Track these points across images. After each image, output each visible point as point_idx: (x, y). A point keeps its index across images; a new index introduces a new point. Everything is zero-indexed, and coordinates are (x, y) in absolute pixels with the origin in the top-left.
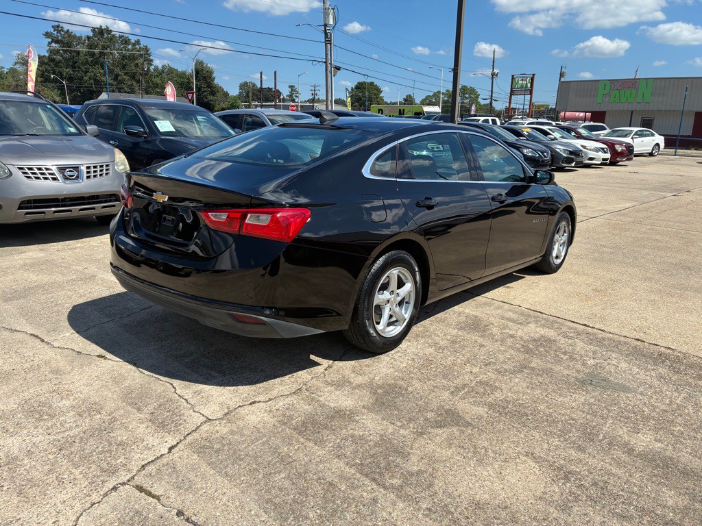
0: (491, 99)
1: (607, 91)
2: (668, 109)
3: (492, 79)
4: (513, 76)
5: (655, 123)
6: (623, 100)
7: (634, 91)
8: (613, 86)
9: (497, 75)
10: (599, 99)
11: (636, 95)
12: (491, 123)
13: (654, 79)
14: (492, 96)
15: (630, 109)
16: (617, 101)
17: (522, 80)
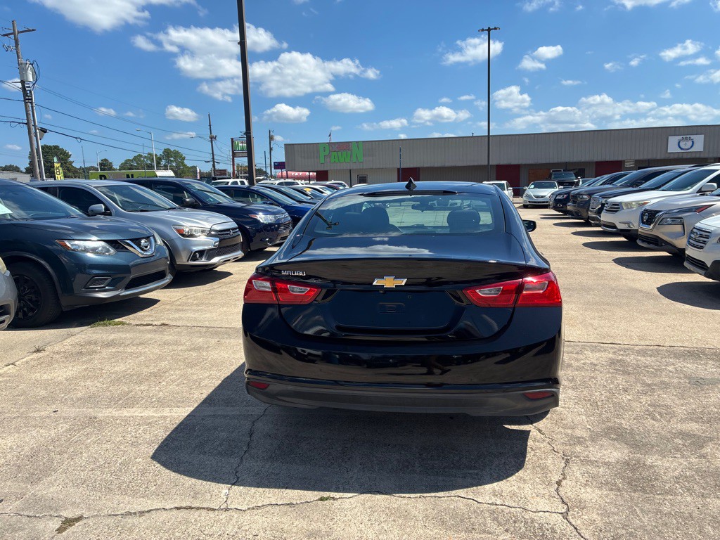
0: (214, 162)
1: (327, 153)
2: (378, 167)
3: (212, 142)
4: (232, 139)
5: (369, 179)
6: (342, 160)
7: (349, 153)
8: (331, 148)
9: (215, 138)
10: (322, 160)
11: (351, 156)
12: (239, 184)
13: (363, 142)
14: (213, 158)
15: (349, 168)
16: (337, 161)
17: (242, 143)
